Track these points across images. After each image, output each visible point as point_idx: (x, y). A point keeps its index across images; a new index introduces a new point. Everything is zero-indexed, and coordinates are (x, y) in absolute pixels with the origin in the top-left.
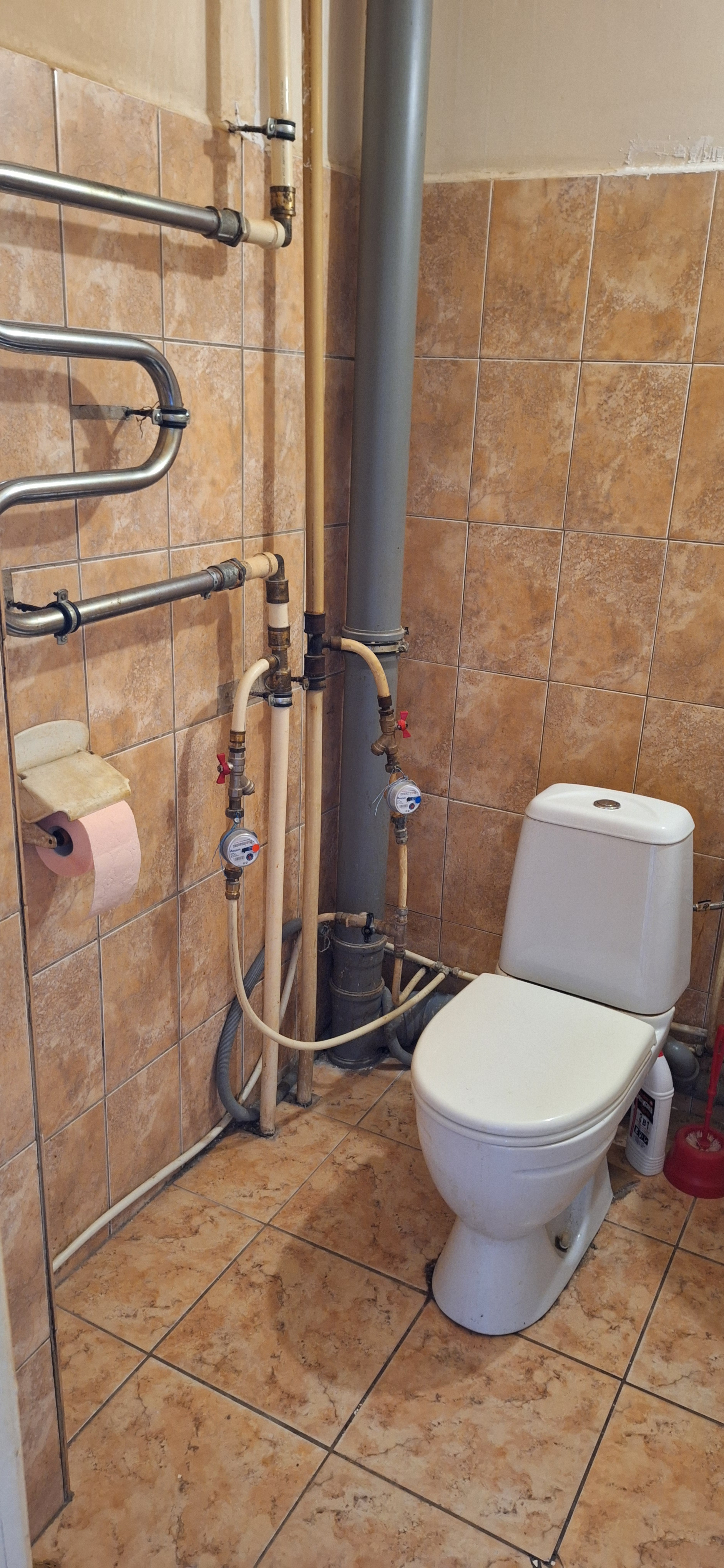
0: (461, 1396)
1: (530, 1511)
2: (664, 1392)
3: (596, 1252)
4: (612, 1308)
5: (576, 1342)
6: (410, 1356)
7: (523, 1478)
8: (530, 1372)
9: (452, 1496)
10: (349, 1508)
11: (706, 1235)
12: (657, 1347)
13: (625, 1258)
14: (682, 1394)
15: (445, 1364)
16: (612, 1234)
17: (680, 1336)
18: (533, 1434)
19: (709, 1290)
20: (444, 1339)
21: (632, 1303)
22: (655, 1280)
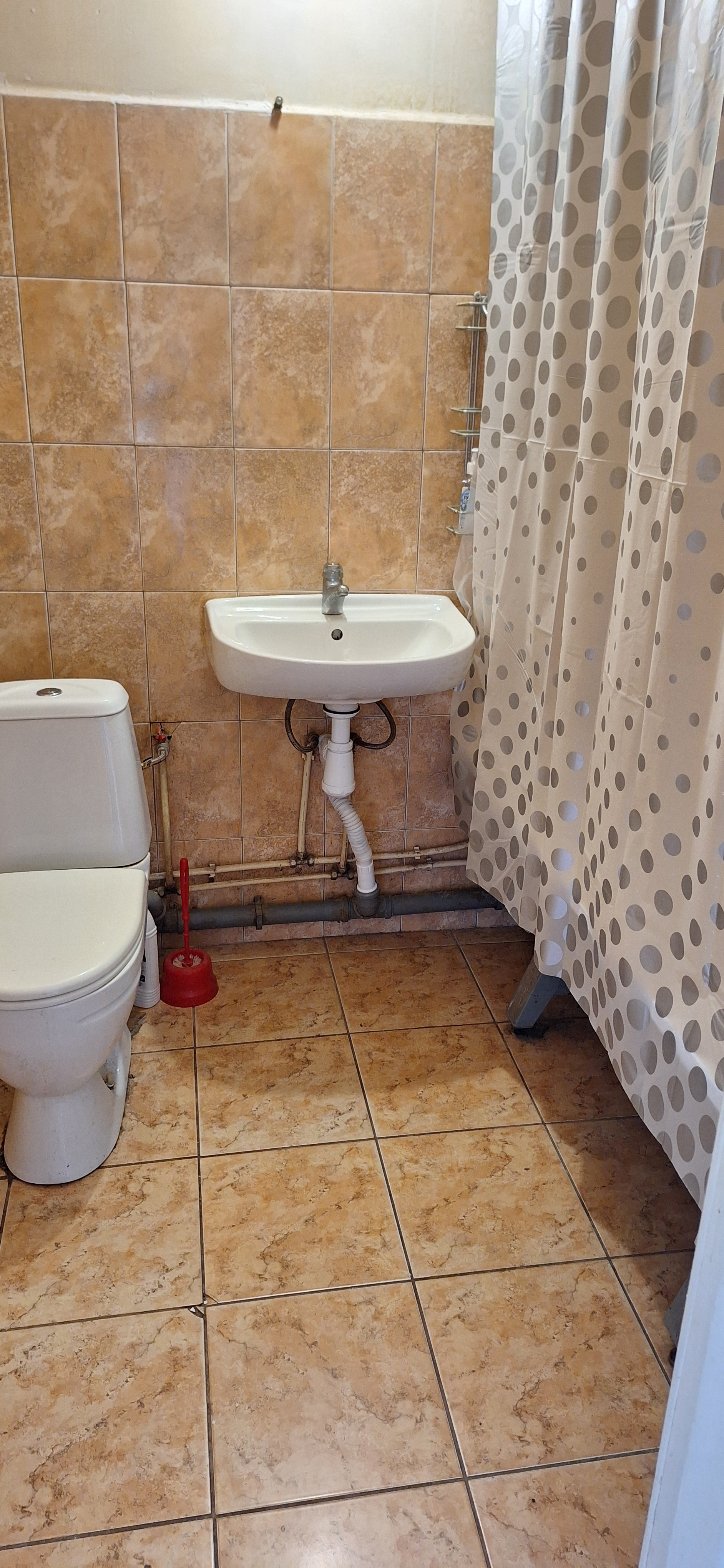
0: (77, 1234)
1: (172, 1279)
2: (231, 1149)
3: (135, 1080)
4: (167, 1112)
5: (150, 1149)
6: (17, 1229)
7: (156, 1261)
8: (124, 1188)
9: (106, 1304)
10: (23, 1363)
11: (212, 1029)
12: (212, 1121)
13: (160, 1073)
14: (244, 1144)
15: (51, 1219)
16: (141, 1061)
17: (225, 1107)
18: (149, 1228)
19: (231, 1066)
20: (39, 1202)
21: (181, 1102)
22: (189, 1077)
